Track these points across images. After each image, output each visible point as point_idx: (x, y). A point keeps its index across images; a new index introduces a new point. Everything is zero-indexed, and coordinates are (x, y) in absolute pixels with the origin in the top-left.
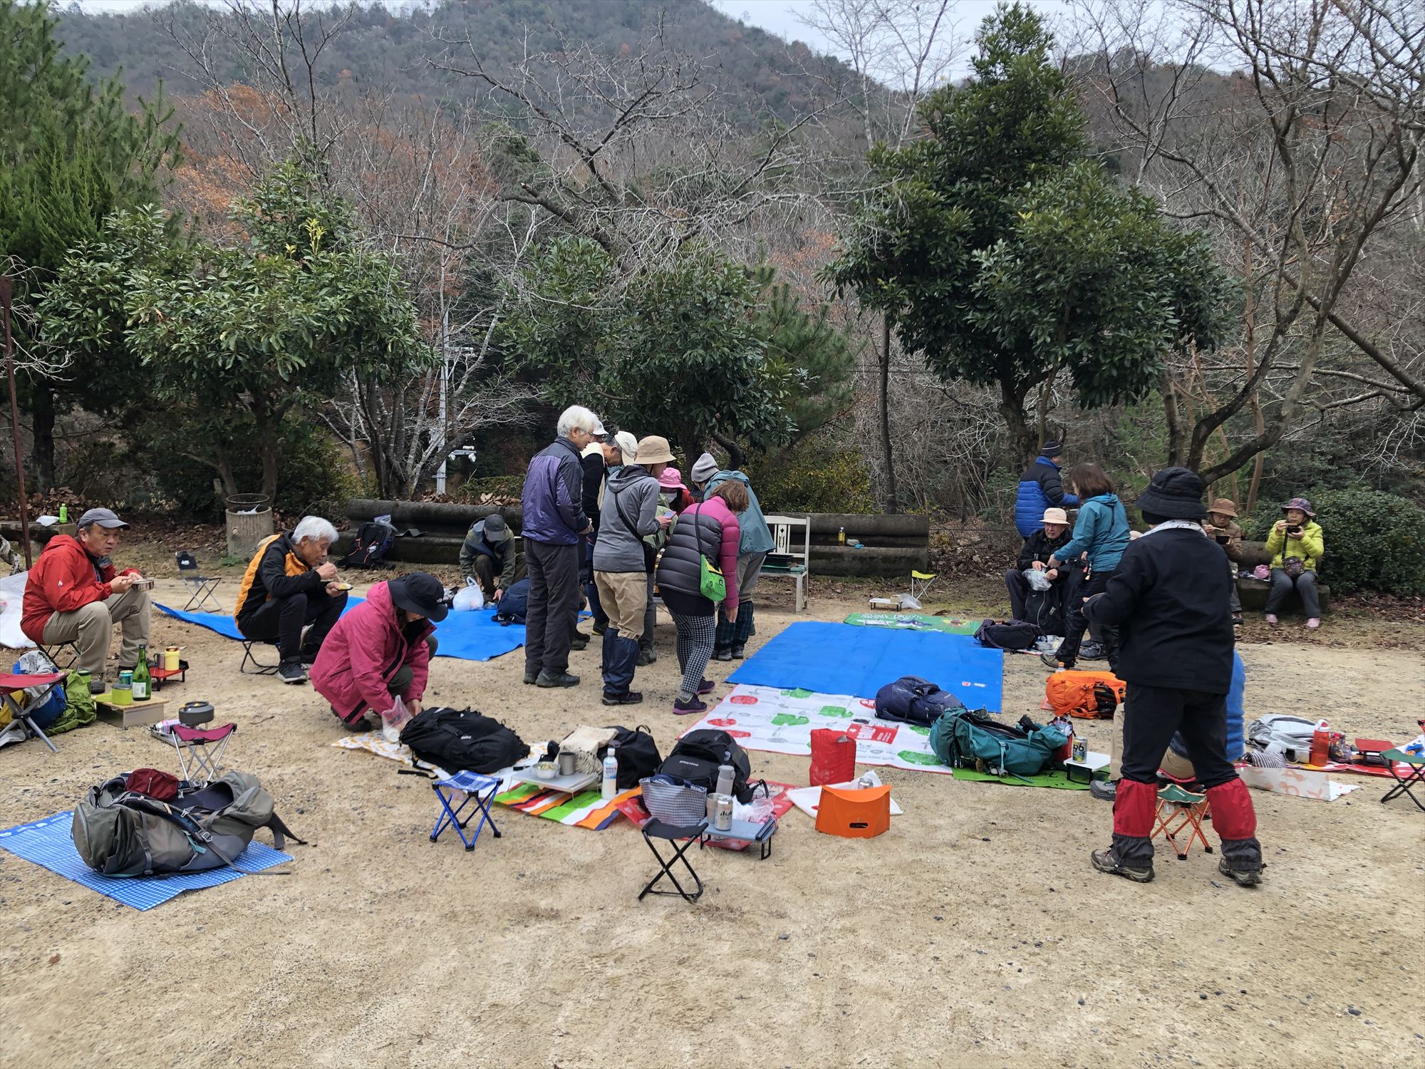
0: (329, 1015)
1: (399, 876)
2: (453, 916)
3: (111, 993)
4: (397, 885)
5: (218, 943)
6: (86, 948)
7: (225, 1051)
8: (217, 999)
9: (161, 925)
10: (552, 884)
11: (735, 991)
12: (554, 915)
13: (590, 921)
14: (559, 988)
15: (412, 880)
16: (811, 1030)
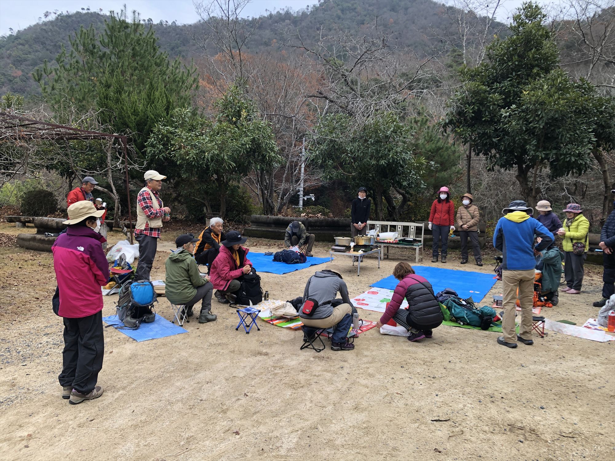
0: (183, 374)
1: (221, 339)
2: (233, 352)
3: (124, 362)
4: (220, 341)
5: (158, 353)
6: (121, 350)
7: (151, 379)
8: (153, 367)
9: (144, 346)
10: (270, 345)
11: (315, 380)
12: (266, 354)
13: (277, 357)
14: (257, 374)
15: (225, 340)
16: (335, 394)
